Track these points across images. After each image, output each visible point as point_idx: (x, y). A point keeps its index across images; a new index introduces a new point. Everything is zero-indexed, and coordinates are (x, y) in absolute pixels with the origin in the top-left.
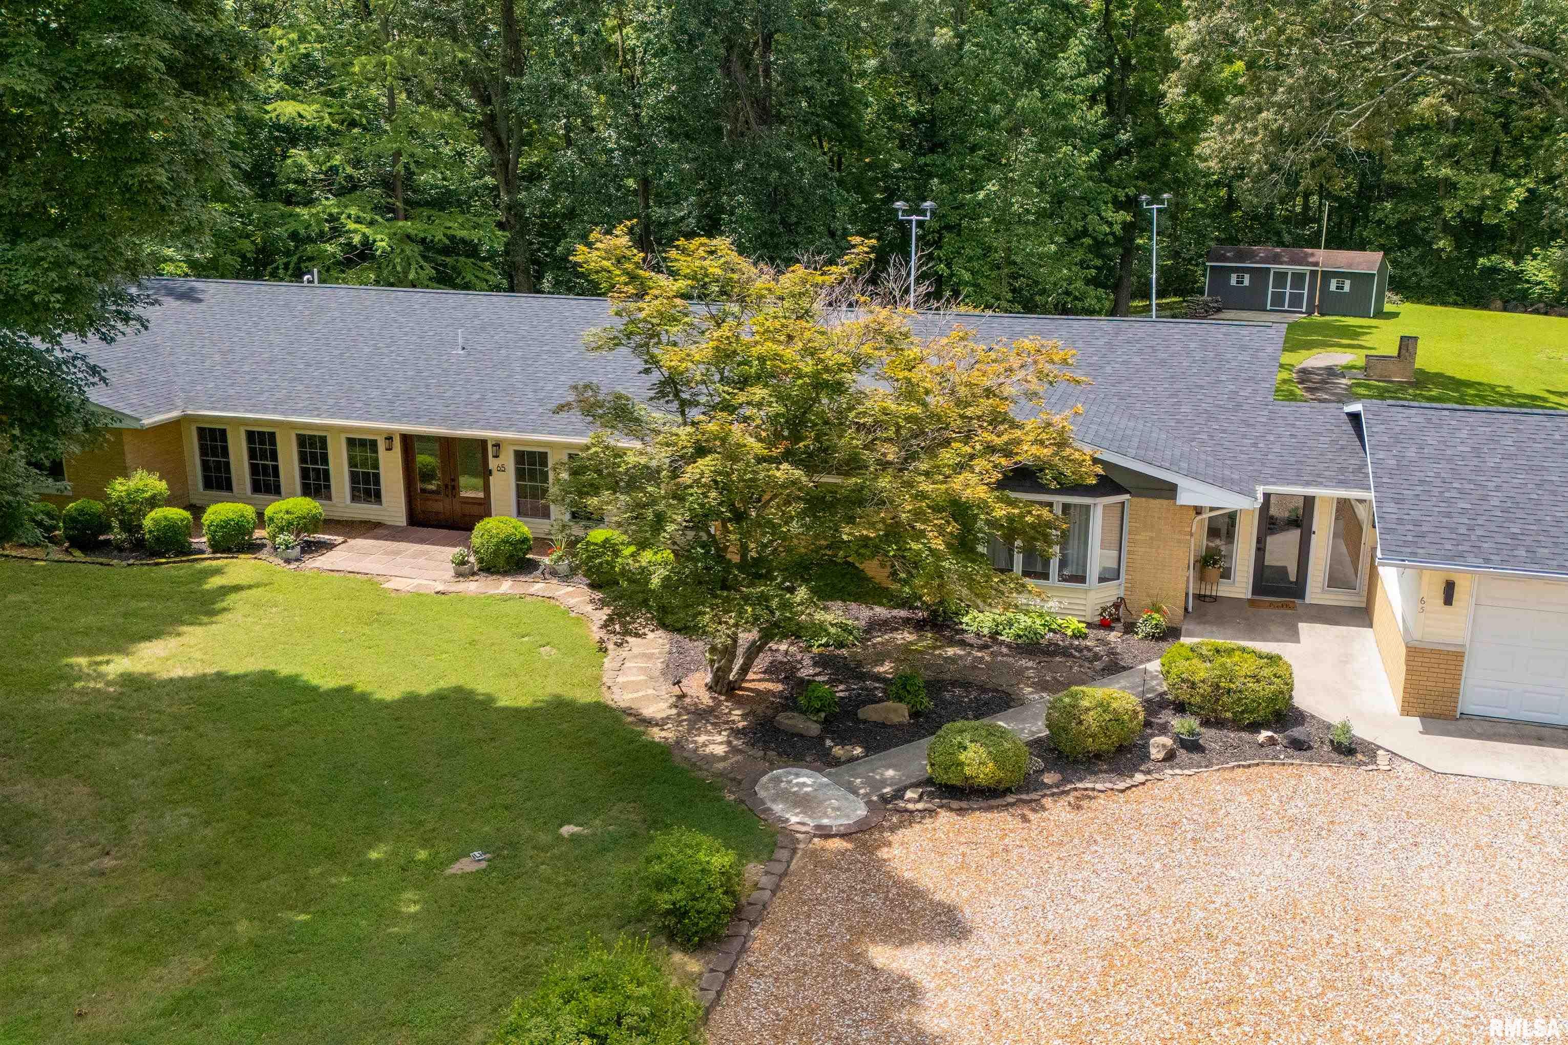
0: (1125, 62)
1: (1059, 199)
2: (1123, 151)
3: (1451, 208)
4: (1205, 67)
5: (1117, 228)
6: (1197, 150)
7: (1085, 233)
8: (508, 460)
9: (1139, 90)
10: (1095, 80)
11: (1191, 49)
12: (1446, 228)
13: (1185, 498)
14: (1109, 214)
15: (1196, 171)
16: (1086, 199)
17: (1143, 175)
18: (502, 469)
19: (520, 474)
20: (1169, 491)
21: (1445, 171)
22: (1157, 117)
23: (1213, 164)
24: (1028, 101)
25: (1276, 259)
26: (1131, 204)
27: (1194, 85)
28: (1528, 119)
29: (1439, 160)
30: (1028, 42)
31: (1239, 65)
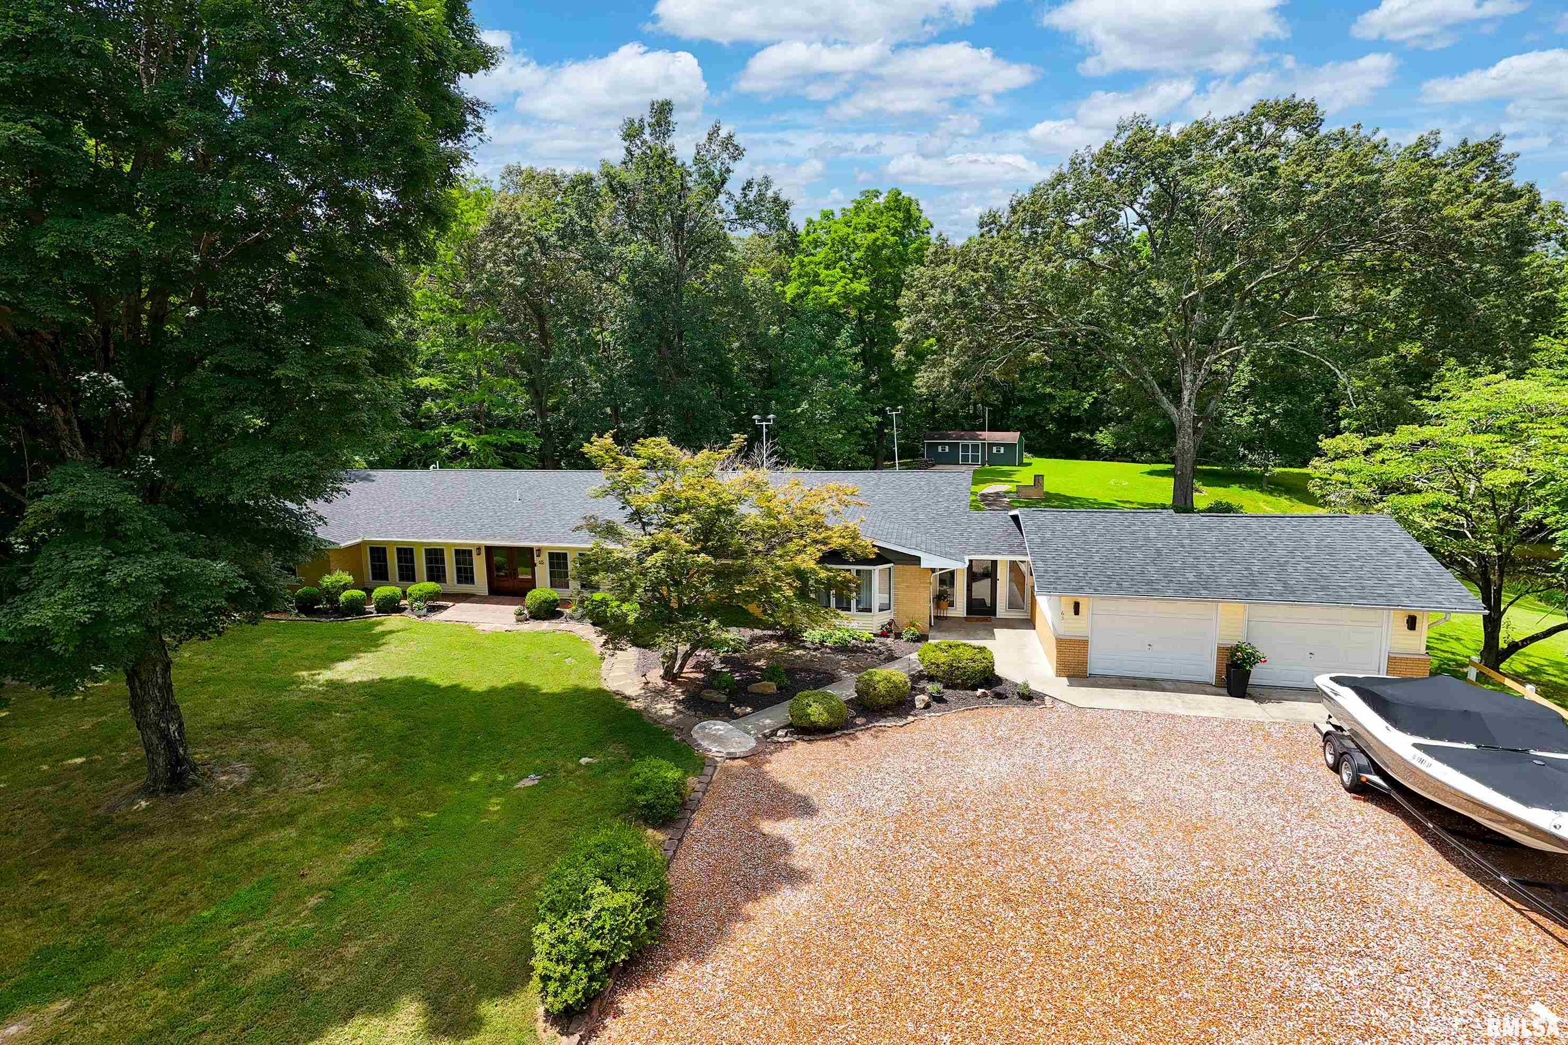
0: (871, 340)
1: (841, 410)
2: (875, 385)
3: (1054, 408)
4: (915, 341)
5: (874, 425)
6: (915, 384)
7: (857, 428)
8: (545, 557)
9: (880, 354)
10: (856, 350)
11: (906, 332)
12: (1053, 420)
13: (924, 564)
14: (870, 418)
15: (915, 394)
16: (857, 410)
17: (885, 397)
18: (542, 563)
19: (552, 565)
20: (916, 560)
21: (1048, 390)
22: (891, 367)
23: (924, 390)
24: (822, 360)
25: (961, 438)
26: (881, 412)
27: (909, 352)
28: (1090, 362)
29: (1044, 384)
30: (819, 332)
31: (932, 340)
